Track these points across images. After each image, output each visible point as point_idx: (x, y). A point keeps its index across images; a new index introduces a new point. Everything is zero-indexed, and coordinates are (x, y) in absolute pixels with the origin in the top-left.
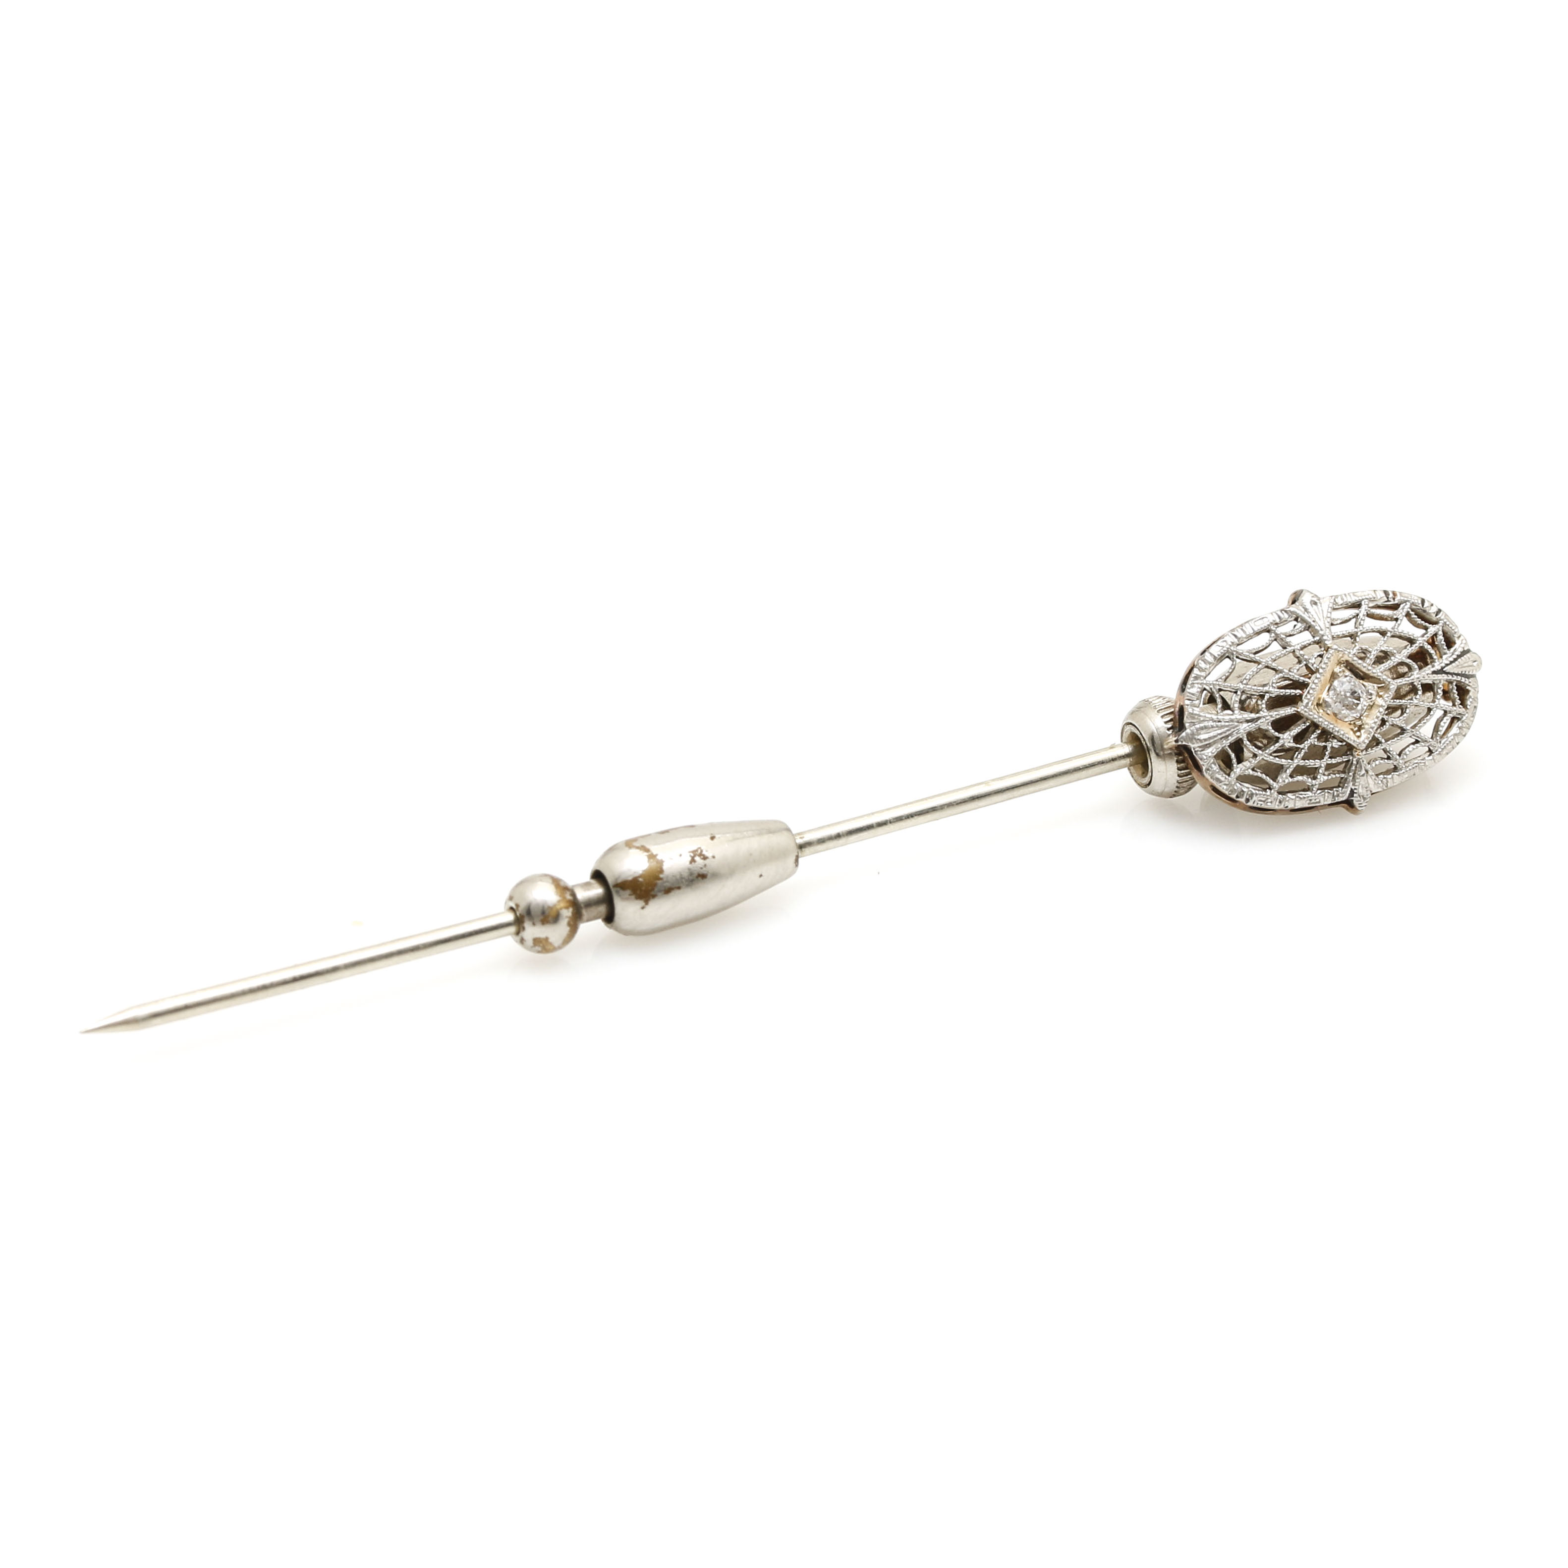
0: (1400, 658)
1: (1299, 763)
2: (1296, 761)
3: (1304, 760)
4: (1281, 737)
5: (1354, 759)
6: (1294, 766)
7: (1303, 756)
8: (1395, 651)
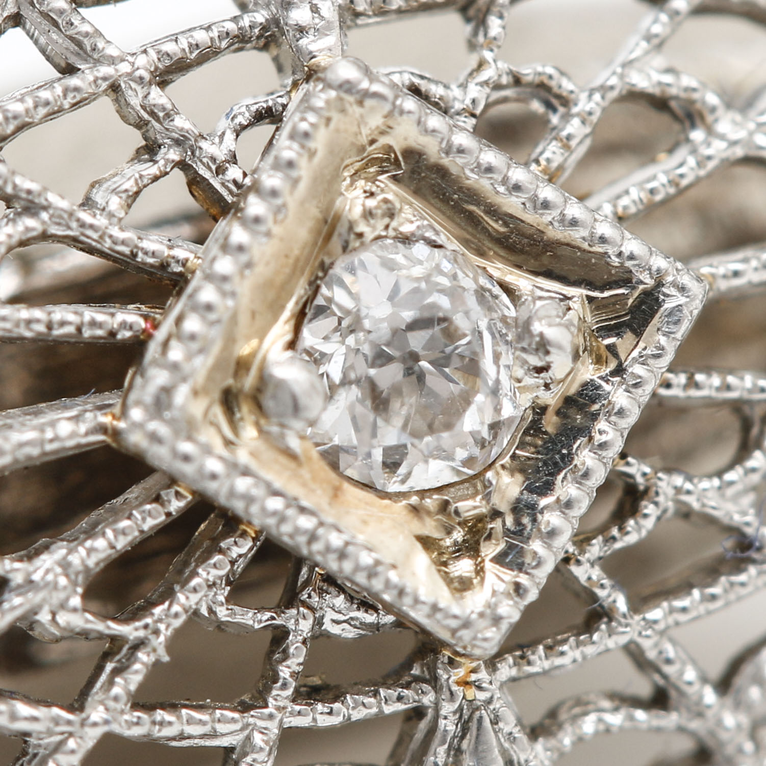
0: (741, 134)
1: (116, 728)
2: (97, 714)
3: (149, 708)
4: (18, 579)
5: (447, 708)
6: (90, 744)
7: (142, 687)
8: (712, 99)
